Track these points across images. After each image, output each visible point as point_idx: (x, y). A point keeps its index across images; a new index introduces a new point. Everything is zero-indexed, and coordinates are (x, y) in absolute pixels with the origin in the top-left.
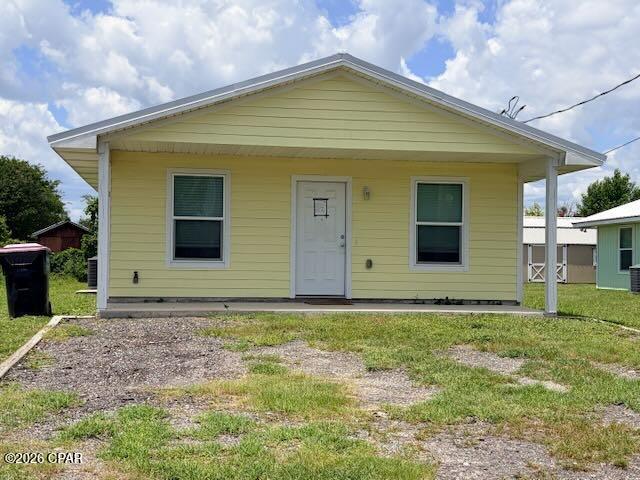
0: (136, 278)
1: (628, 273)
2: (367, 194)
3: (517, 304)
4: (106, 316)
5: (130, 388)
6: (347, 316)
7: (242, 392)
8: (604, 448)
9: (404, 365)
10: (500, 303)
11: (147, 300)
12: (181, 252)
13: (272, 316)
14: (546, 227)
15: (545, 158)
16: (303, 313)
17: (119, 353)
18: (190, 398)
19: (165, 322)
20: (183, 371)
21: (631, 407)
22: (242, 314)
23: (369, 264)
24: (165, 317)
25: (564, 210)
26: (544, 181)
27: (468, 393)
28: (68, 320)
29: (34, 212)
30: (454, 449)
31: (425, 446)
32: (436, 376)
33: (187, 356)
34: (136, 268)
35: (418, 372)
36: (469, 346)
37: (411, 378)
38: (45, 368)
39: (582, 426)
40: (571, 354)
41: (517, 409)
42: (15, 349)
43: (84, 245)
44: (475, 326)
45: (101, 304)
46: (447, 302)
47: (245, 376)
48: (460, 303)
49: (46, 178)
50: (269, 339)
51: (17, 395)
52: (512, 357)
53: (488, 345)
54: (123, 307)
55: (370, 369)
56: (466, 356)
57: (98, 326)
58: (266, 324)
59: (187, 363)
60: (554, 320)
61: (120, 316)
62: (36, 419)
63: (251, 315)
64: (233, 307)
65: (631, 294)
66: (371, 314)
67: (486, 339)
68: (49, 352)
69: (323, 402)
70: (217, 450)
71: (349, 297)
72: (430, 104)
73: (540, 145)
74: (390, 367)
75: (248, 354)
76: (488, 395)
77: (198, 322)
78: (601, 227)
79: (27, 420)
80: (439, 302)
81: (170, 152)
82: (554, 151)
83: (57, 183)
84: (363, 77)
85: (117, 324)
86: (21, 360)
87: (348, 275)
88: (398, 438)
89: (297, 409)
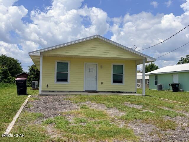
0: (47, 86)
1: (157, 86)
2: (101, 67)
3: (136, 93)
4: (41, 95)
5: (54, 112)
6: (98, 95)
7: (81, 113)
8: (168, 126)
9: (115, 107)
10: (131, 92)
11: (50, 91)
12: (58, 80)
13: (81, 95)
14: (143, 75)
15: (142, 59)
16: (88, 95)
17: (47, 104)
18: (69, 114)
19: (56, 97)
20: (65, 108)
21: (170, 116)
22: (73, 95)
23: (102, 83)
24: (55, 95)
25: (139, 71)
26: (142, 64)
27: (133, 113)
28: (32, 96)
29: (15, 70)
30: (135, 126)
31: (128, 125)
32: (124, 109)
33: (64, 105)
34: (47, 84)
35: (119, 108)
36: (128, 102)
37: (118, 110)
38: (31, 107)
39: (162, 121)
40: (152, 104)
41: (146, 117)
42: (23, 103)
43: (28, 78)
44: (128, 98)
45: (40, 92)
46: (120, 92)
47: (80, 109)
48: (123, 92)
49: (18, 62)
50: (82, 100)
51: (28, 114)
52: (139, 105)
53: (132, 102)
54: (45, 93)
55: (108, 108)
56: (128, 104)
57: (40, 97)
58: (80, 97)
59: (65, 106)
60: (145, 97)
61: (45, 95)
62: (35, 119)
63: (76, 95)
64: (71, 93)
65: (158, 91)
66: (103, 95)
67: (131, 101)
68: (31, 103)
69: (101, 115)
70: (82, 126)
71: (97, 91)
72: (117, 46)
73: (142, 56)
74: (112, 107)
75: (78, 104)
76: (138, 114)
77: (63, 96)
78: (150, 75)
79: (33, 119)
80: (118, 92)
81: (56, 57)
82: (145, 58)
83: (20, 63)
84: (102, 40)
85: (44, 97)
86: (25, 106)
87: (97, 86)
88: (121, 123)
89: (96, 117)
